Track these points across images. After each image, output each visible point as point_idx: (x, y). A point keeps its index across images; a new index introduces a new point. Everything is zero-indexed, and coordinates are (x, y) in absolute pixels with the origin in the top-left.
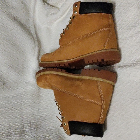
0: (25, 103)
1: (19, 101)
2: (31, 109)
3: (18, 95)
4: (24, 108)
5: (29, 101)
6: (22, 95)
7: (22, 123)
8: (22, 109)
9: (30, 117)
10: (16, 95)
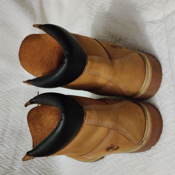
0: (15, 103)
1: (7, 99)
2: (21, 111)
3: (8, 91)
4: (12, 109)
5: (21, 100)
6: (13, 92)
7: (5, 128)
8: (9, 110)
9: (18, 121)
10: (7, 91)
